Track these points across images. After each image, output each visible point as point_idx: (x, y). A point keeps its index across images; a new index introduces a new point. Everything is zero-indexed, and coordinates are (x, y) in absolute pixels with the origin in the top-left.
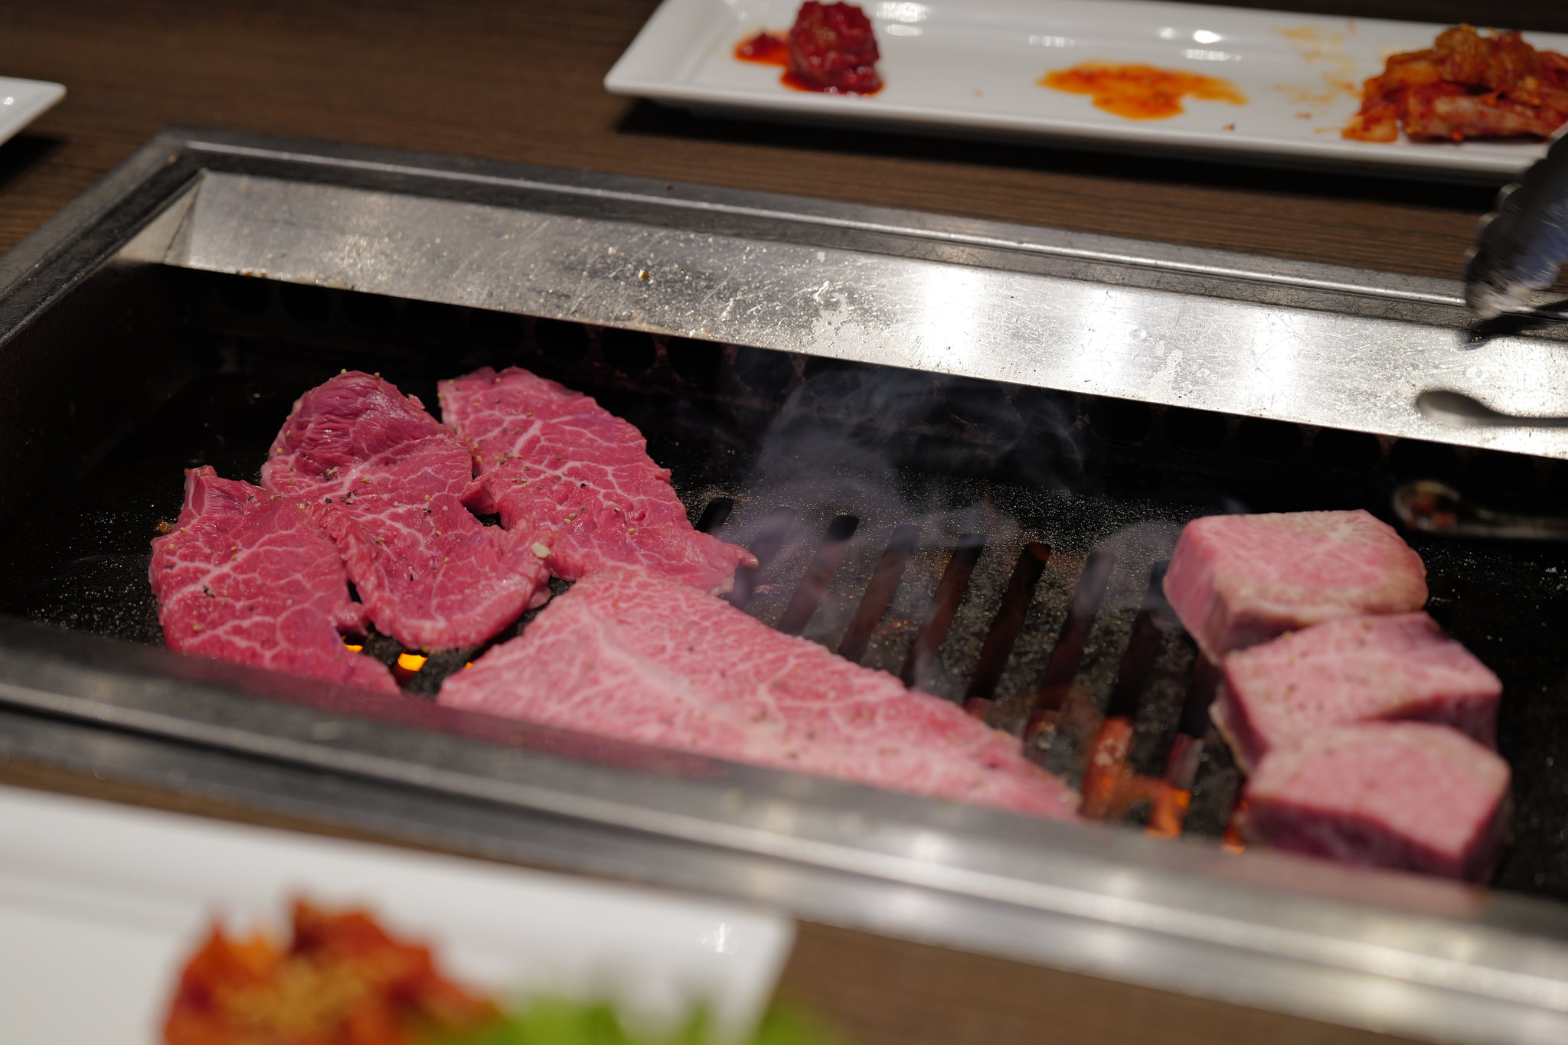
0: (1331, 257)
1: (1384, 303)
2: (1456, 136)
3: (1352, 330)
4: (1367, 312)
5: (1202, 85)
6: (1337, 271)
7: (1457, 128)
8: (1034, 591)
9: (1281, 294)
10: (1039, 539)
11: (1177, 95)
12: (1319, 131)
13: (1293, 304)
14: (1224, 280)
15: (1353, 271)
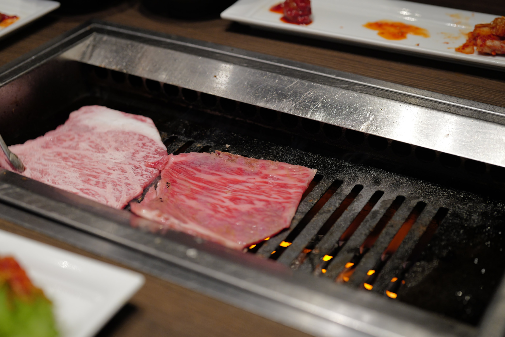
0: (437, 90)
1: (447, 106)
2: (493, 53)
3: (432, 114)
4: (439, 109)
5: (416, 30)
6: (437, 95)
7: (494, 51)
8: (312, 190)
9: (413, 100)
10: (321, 174)
11: (406, 33)
12: (449, 48)
13: (416, 104)
14: (396, 94)
15: (442, 95)
